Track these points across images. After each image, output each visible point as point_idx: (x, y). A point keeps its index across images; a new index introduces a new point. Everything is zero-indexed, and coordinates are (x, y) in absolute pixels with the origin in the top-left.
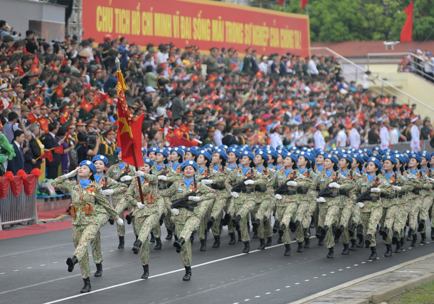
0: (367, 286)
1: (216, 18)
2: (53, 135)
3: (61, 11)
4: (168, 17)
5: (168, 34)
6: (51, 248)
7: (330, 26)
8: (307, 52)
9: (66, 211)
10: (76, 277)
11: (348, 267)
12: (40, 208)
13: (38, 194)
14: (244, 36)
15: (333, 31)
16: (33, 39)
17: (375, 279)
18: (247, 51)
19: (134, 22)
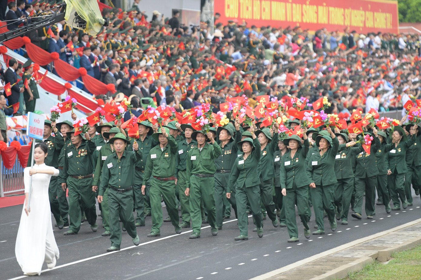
1: (322, 5)
2: (191, 100)
4: (283, 4)
5: (283, 19)
7: (415, 9)
8: (396, 30)
14: (345, 18)
15: (418, 13)
19: (255, 9)
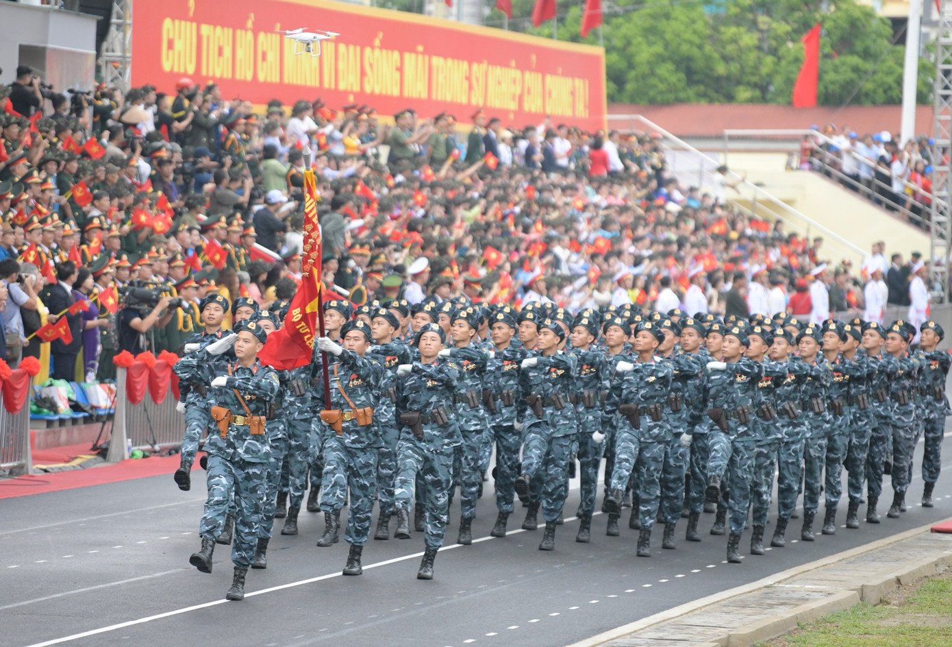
0: (718, 614)
1: (413, 50)
2: (69, 288)
3: (87, 27)
5: (312, 81)
6: (58, 526)
7: (646, 69)
8: (600, 123)
9: (91, 447)
10: (113, 587)
11: (680, 576)
12: (37, 441)
13: (33, 412)
14: (471, 87)
15: (653, 81)
16: (31, 84)
17: (734, 601)
18: (474, 118)
19: (240, 53)
